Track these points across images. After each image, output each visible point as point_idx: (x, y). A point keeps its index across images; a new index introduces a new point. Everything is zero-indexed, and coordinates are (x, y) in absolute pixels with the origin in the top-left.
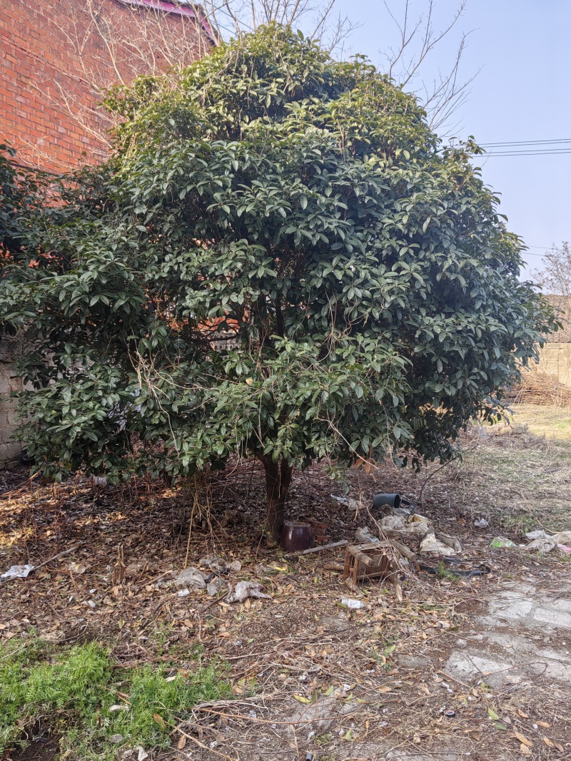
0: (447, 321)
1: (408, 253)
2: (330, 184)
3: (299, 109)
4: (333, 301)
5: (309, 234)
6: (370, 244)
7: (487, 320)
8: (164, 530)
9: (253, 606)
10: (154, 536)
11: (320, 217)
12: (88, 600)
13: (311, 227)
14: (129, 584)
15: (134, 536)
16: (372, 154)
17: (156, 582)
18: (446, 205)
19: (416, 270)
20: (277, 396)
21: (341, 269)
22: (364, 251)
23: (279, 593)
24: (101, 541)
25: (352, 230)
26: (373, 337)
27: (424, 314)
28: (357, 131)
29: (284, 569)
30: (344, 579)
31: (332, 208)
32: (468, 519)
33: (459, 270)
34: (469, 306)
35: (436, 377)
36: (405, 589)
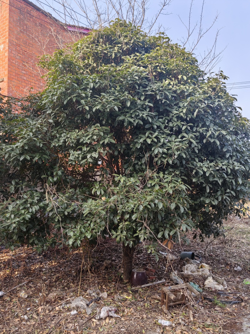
0: (210, 164)
1: (187, 128)
2: (143, 94)
3: (129, 59)
4: (147, 155)
5: (132, 120)
6: (166, 125)
7: (233, 163)
8: (73, 272)
9: (110, 322)
10: (67, 275)
11: (138, 111)
12: (24, 315)
13: (133, 116)
14: (47, 305)
15: (58, 275)
16: (167, 79)
17: (61, 304)
18: (206, 102)
19: (192, 138)
20: (118, 207)
21: (150, 138)
22: (163, 128)
23: (125, 314)
24: (41, 278)
25: (157, 118)
26: (170, 173)
27: (197, 161)
28: (158, 67)
29: (130, 298)
30: (161, 306)
31: (144, 106)
32: (231, 266)
33: (216, 137)
34: (223, 157)
35: (206, 195)
36: (195, 313)
